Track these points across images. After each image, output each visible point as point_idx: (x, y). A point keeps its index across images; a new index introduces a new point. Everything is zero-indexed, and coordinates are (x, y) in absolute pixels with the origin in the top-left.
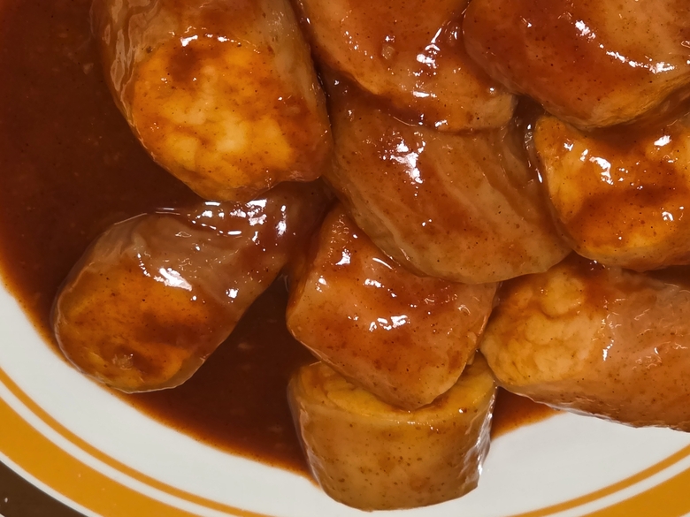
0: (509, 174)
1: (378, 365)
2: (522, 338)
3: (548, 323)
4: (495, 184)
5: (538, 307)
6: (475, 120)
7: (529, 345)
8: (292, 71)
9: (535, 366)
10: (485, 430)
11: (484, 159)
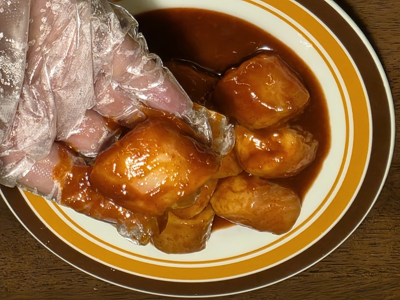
2: (224, 198)
3: (234, 194)
5: (230, 189)
7: (226, 201)
10: (209, 229)
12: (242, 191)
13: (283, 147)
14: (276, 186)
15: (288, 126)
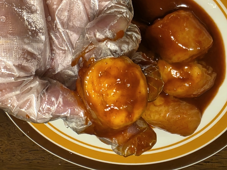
2: (148, 110)
3: (155, 107)
9: (150, 116)
14: (185, 103)
15: (196, 62)
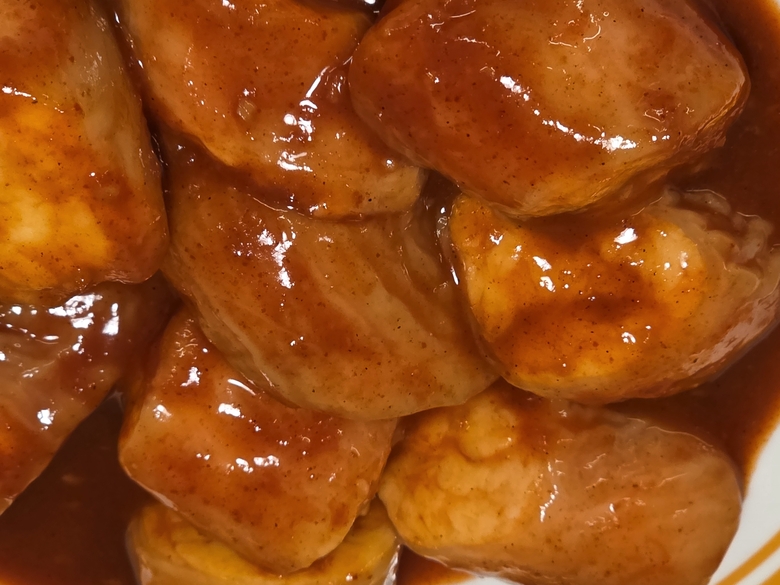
0: (413, 274)
1: (237, 516)
2: (433, 485)
3: (468, 468)
4: (392, 288)
5: (455, 445)
6: (365, 202)
7: (441, 496)
8: (110, 136)
9: (449, 524)
11: (378, 255)
12: (500, 457)
13: (651, 284)
